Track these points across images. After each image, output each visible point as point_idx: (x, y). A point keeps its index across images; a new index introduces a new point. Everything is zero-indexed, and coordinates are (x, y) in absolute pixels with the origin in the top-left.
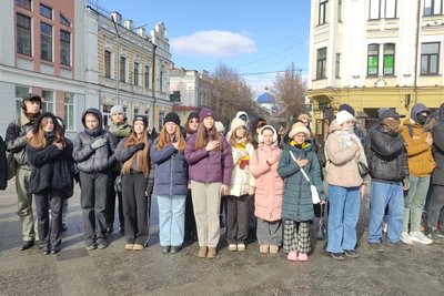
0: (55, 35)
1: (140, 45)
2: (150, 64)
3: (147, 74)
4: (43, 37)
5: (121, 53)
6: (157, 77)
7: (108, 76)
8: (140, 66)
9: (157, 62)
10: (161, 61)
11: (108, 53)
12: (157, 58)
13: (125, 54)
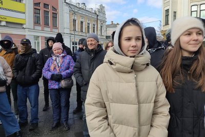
0: (50, 15)
1: (90, 16)
2: (95, 23)
3: (94, 28)
4: (45, 17)
5: (81, 20)
6: (99, 28)
7: (75, 30)
8: (90, 25)
9: (99, 22)
10: (101, 21)
11: (74, 21)
12: (98, 20)
13: (83, 20)
